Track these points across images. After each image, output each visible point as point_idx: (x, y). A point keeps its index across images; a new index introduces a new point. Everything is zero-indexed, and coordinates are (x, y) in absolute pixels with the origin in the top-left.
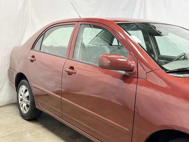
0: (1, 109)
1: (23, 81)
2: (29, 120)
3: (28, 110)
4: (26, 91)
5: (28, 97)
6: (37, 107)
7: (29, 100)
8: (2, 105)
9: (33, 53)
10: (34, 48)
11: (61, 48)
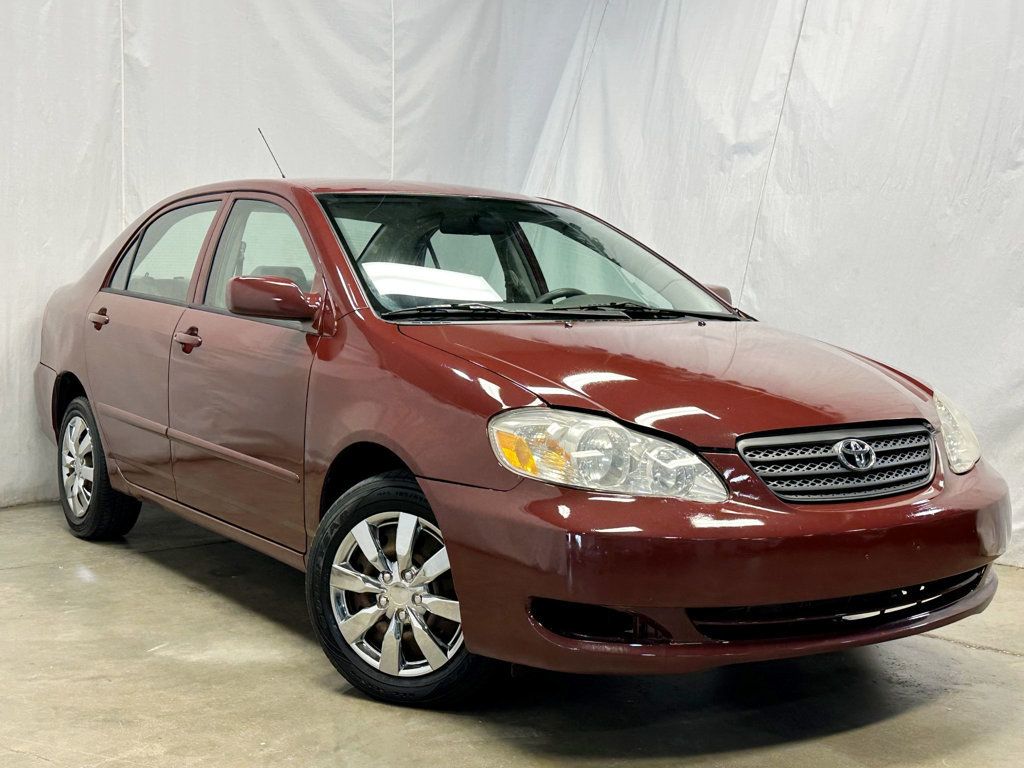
0: (5, 514)
1: (75, 401)
2: (92, 538)
3: (88, 503)
4: (84, 434)
5: (88, 456)
6: (115, 484)
7: (91, 466)
8: (5, 502)
9: (106, 299)
10: (109, 286)
11: (176, 283)
